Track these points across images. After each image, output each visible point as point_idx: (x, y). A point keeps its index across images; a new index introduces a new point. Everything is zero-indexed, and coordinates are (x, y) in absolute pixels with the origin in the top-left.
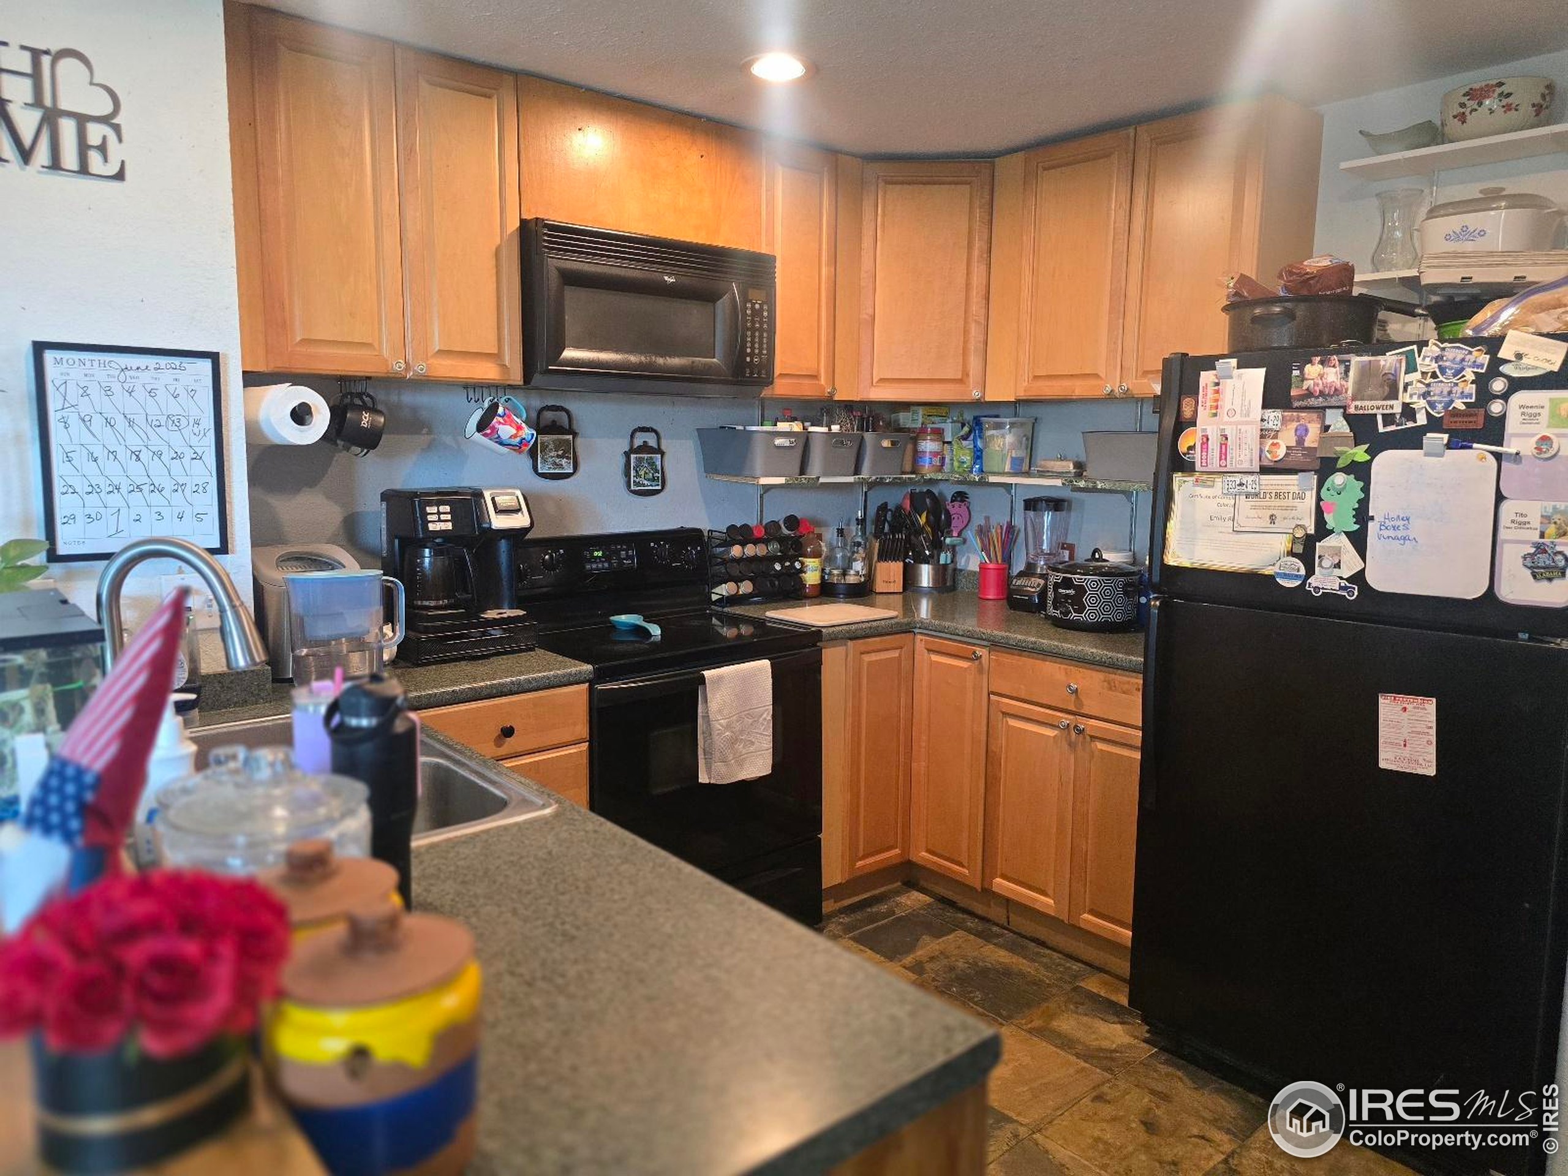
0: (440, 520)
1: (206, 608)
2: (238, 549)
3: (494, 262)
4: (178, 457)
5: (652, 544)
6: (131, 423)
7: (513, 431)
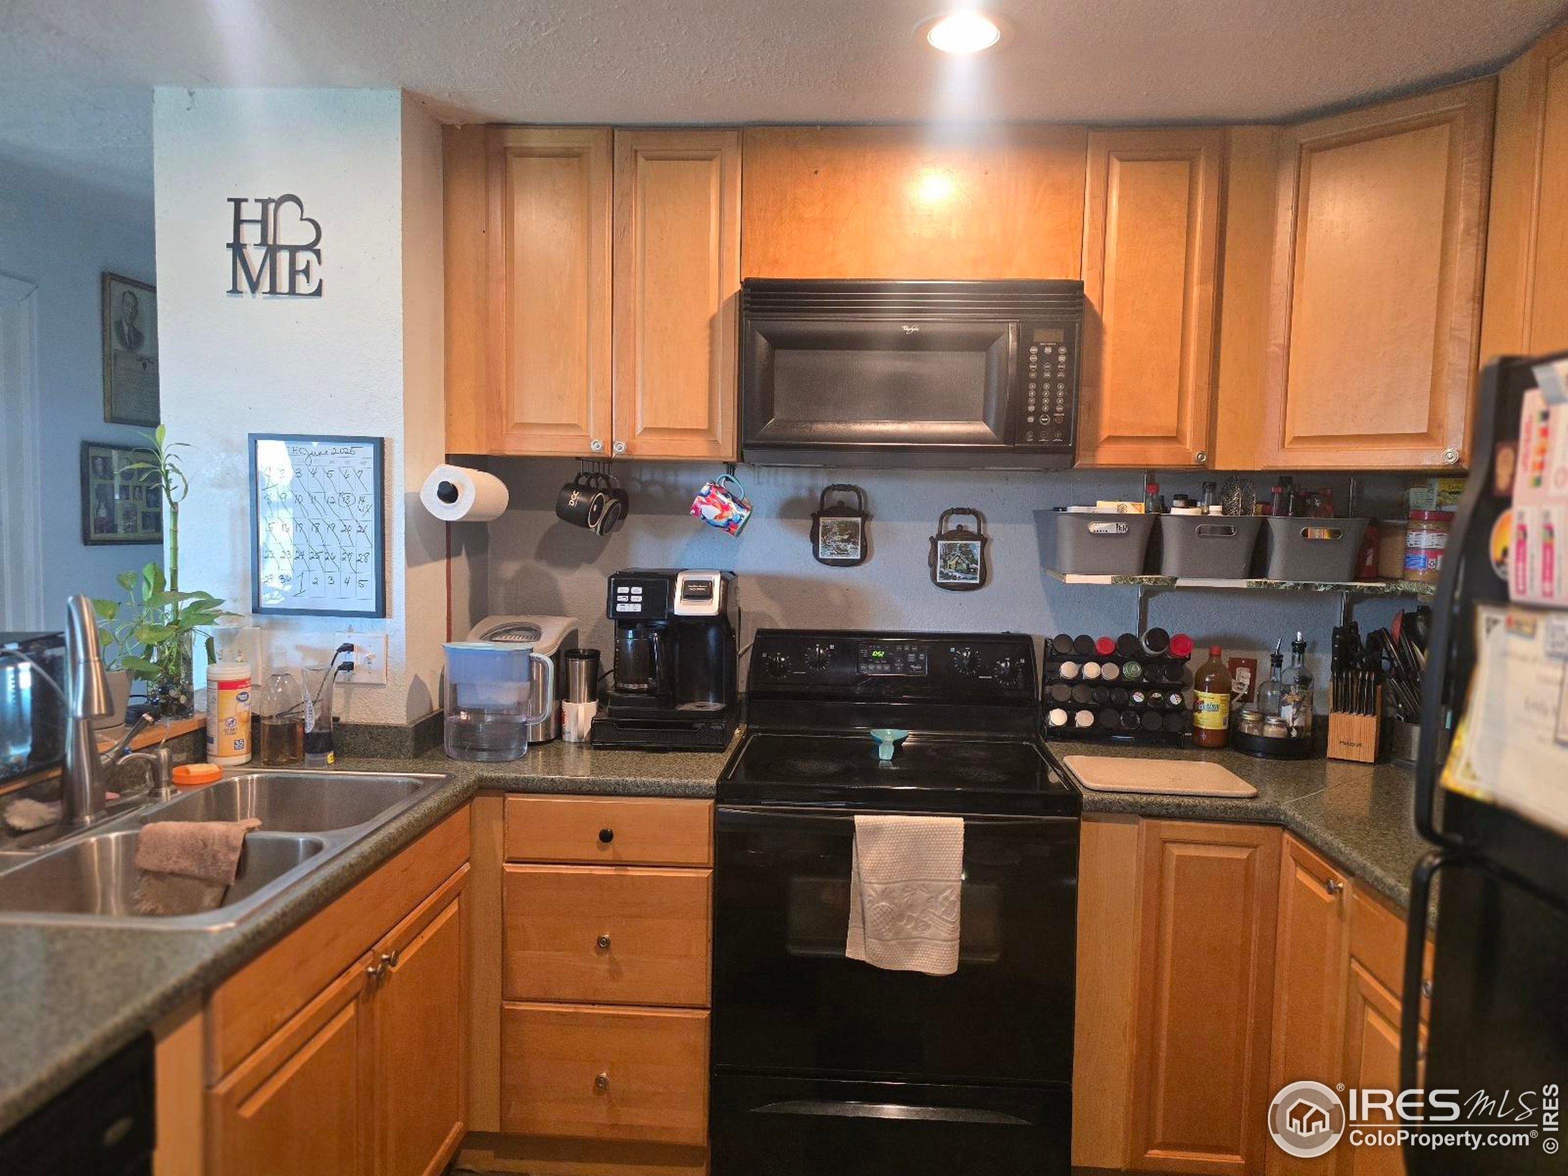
0: (629, 602)
1: (367, 664)
2: (395, 613)
3: (708, 332)
4: (347, 529)
5: (953, 650)
6: (313, 499)
7: (717, 511)
